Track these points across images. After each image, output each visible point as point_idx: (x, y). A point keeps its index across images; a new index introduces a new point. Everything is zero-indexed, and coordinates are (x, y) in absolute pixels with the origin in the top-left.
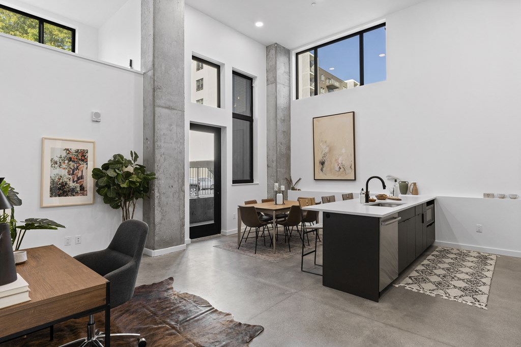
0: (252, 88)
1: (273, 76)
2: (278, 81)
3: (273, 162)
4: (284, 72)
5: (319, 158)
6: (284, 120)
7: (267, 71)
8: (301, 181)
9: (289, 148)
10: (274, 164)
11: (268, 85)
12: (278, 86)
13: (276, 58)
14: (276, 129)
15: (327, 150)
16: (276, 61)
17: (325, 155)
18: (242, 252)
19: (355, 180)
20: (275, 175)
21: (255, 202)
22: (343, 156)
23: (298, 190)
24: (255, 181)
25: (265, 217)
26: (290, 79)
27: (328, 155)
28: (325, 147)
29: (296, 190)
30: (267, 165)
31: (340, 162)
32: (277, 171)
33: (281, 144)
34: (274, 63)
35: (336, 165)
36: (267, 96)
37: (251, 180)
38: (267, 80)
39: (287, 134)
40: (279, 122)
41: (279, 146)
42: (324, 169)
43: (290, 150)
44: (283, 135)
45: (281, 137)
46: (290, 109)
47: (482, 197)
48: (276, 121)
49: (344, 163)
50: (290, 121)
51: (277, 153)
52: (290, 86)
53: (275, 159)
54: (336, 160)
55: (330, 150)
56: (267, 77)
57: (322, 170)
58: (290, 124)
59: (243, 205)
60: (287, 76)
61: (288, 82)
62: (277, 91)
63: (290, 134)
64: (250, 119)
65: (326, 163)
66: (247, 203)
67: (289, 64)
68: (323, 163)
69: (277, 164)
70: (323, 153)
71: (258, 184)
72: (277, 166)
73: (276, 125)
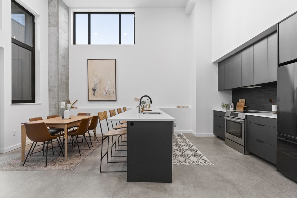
0: (34, 23)
1: (55, 21)
2: (59, 26)
3: (54, 87)
4: (65, 22)
5: (91, 86)
6: (64, 57)
7: (49, 16)
8: (77, 101)
9: (68, 78)
10: (56, 89)
11: (49, 26)
12: (60, 30)
13: (58, 7)
14: (58, 62)
15: (98, 82)
16: (58, 9)
17: (96, 85)
18: (29, 168)
19: (116, 101)
20: (57, 97)
21: (40, 119)
22: (109, 86)
23: (75, 108)
24: (37, 102)
25: (51, 131)
26: (69, 28)
27: (98, 84)
28: (96, 79)
29: (74, 108)
30: (49, 90)
31: (106, 89)
32: (58, 95)
33: (62, 74)
34: (56, 11)
35: (104, 91)
36: (49, 35)
37: (33, 101)
38: (49, 23)
39: (67, 67)
40: (60, 57)
41: (60, 75)
42: (96, 94)
43: (68, 80)
44: (63, 68)
45: (61, 69)
46: (69, 50)
47: (176, 108)
48: (58, 56)
49: (109, 90)
50: (69, 59)
51: (58, 81)
52: (69, 34)
53: (56, 85)
54: (104, 88)
55: (100, 82)
56: (49, 20)
57: (94, 94)
58: (69, 61)
59: (28, 122)
60: (67, 26)
61: (67, 30)
62: (59, 34)
63: (69, 68)
64: (32, 50)
65: (97, 90)
66: (31, 120)
67: (69, 17)
68: (94, 90)
69: (58, 89)
70: (95, 83)
71: (40, 104)
72: (58, 90)
73: (58, 59)
